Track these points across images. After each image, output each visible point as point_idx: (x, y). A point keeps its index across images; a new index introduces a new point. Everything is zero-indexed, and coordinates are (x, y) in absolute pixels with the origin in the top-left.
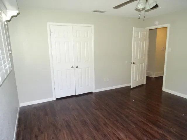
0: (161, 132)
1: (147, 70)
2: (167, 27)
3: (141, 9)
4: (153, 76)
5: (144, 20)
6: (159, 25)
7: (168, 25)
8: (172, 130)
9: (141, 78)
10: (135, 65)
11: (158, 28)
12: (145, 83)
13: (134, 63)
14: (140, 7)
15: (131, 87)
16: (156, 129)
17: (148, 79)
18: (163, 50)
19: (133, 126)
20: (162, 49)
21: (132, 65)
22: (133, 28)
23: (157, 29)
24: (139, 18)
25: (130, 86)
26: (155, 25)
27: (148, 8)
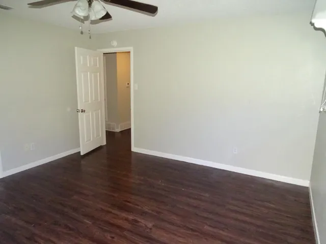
0: (131, 217)
1: (106, 122)
2: (129, 52)
3: (82, 18)
4: (118, 130)
5: (90, 38)
6: (118, 47)
7: (130, 49)
8: (146, 209)
9: (98, 135)
10: (84, 114)
11: (118, 53)
12: (105, 143)
13: (83, 111)
14: (81, 13)
15: (82, 154)
16: (124, 215)
17: (110, 135)
18: (128, 87)
19: (88, 222)
20: (127, 85)
21: (80, 114)
22: (76, 48)
23: (116, 53)
24: (82, 33)
25: (80, 152)
26: (113, 47)
27: (93, 18)
